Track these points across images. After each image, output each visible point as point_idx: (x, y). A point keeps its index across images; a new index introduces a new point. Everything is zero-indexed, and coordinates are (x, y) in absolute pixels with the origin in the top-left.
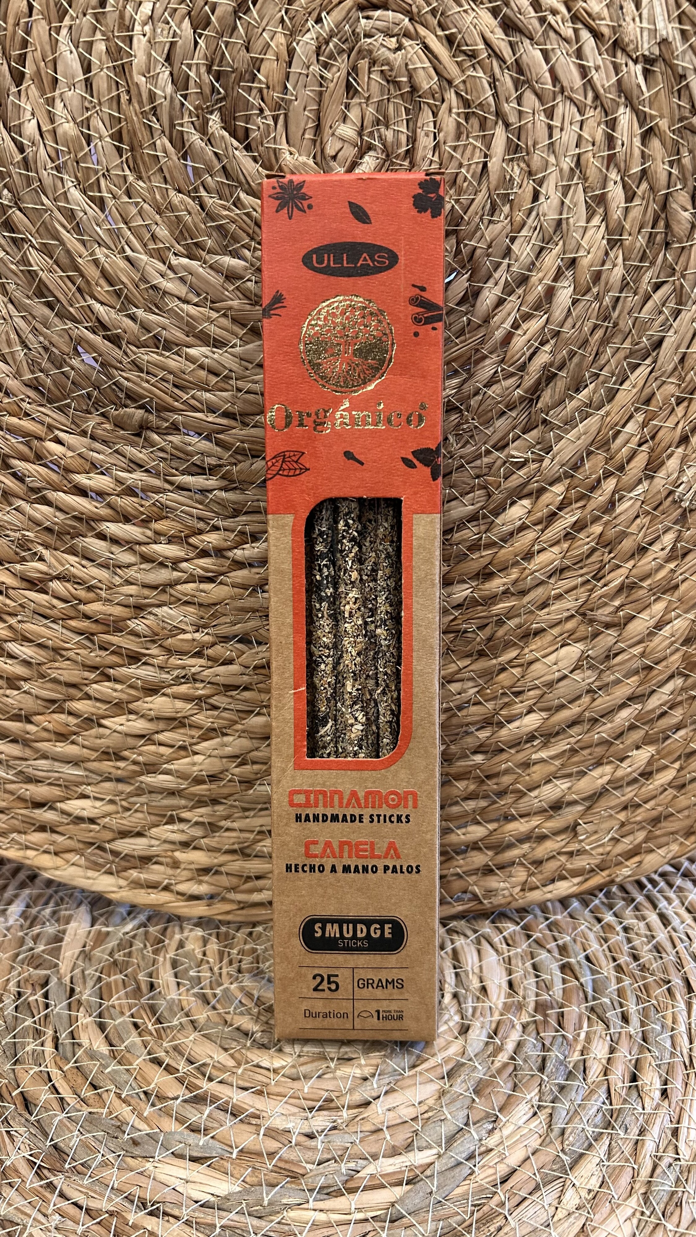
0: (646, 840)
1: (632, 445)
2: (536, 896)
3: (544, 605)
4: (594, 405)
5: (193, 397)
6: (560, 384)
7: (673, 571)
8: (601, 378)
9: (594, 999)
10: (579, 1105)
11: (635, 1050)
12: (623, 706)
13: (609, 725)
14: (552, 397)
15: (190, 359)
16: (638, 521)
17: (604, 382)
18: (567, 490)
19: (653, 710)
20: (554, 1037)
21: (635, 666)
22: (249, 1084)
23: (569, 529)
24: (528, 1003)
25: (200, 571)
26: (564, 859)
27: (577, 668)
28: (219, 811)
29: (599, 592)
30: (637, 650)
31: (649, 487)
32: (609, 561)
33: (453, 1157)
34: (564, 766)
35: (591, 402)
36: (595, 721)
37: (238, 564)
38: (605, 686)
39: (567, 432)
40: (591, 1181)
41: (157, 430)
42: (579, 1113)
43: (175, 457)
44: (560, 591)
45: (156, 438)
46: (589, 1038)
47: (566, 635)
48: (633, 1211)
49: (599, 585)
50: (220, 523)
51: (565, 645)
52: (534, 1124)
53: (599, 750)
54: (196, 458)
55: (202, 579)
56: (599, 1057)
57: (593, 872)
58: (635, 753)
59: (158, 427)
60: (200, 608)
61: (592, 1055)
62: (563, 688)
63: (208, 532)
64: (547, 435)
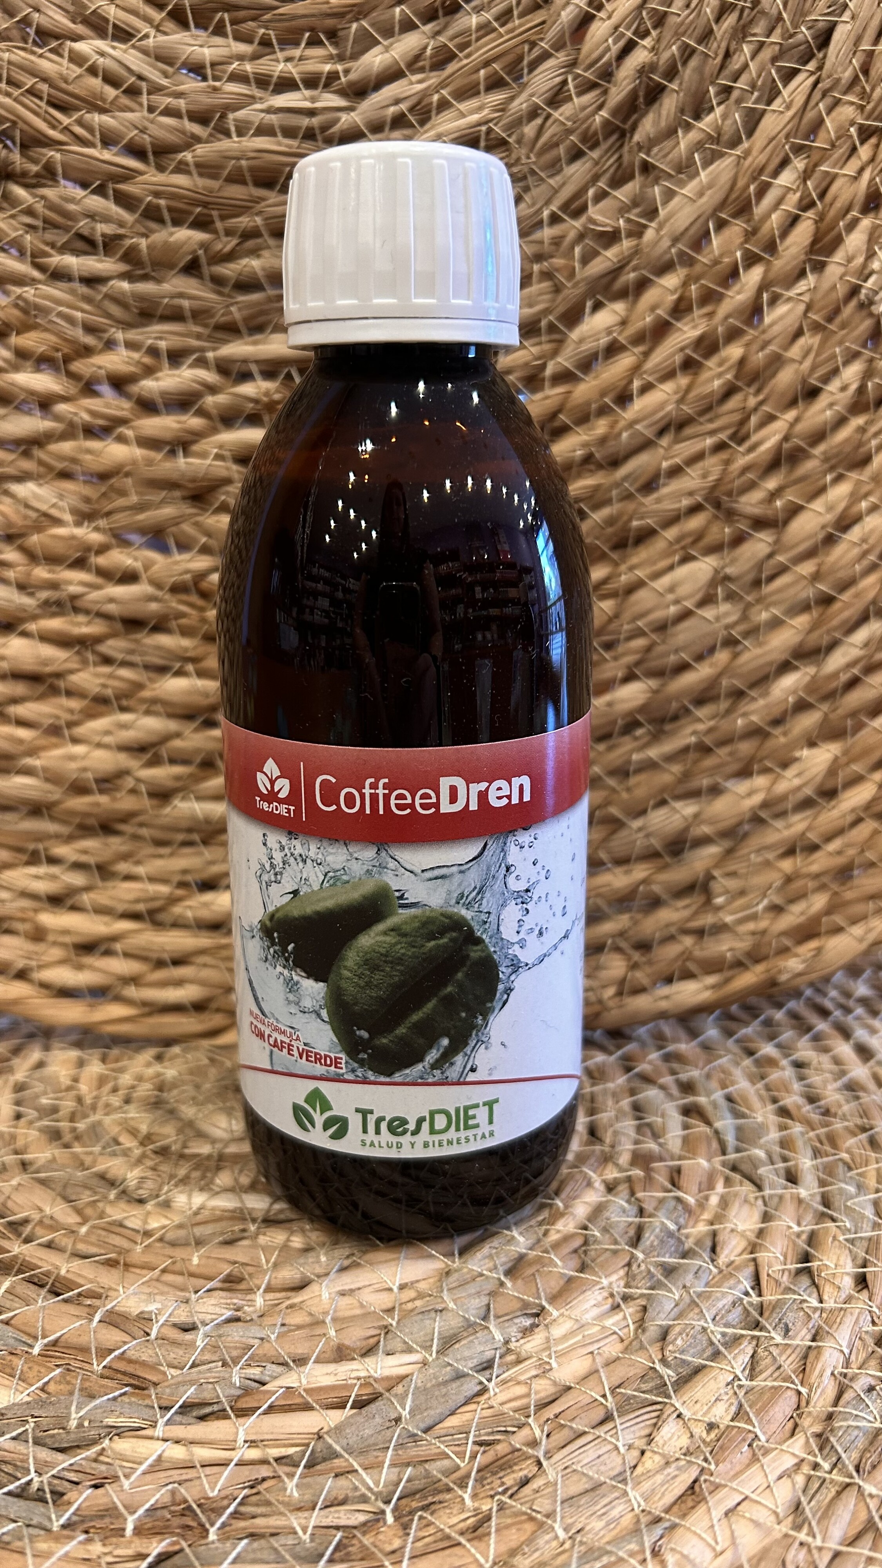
0: (830, 910)
1: (790, 204)
2: (642, 1003)
3: (649, 486)
4: (725, 138)
5: (80, 122)
6: (669, 104)
7: (862, 430)
8: (735, 94)
9: (738, 1150)
10: (699, 1295)
11: (809, 1217)
12: (785, 667)
13: (761, 702)
14: (656, 122)
15: (77, 59)
16: (802, 341)
17: (739, 101)
18: (685, 284)
19: (835, 675)
20: (661, 1201)
21: (803, 595)
22: (93, 1250)
23: (688, 351)
24: (619, 1154)
25: (86, 417)
26: (688, 941)
27: (707, 600)
28: (116, 844)
29: (741, 462)
30: (807, 568)
31: (818, 281)
32: (756, 409)
33: (449, 1364)
34: (686, 776)
35: (719, 135)
36: (738, 695)
37: (148, 406)
38: (753, 632)
39: (682, 184)
40: (714, 1409)
41: (21, 178)
42: (698, 1305)
43: (49, 224)
44: (677, 460)
45: (19, 192)
46: (724, 1203)
47: (689, 540)
48: (796, 1461)
49: (741, 449)
50: (120, 336)
51: (687, 559)
52: (611, 1322)
53: (745, 748)
54: (82, 224)
55: (89, 432)
56: (740, 1228)
57: (739, 965)
58: (805, 752)
59: (24, 174)
60: (85, 482)
61: (730, 1226)
62: (685, 633)
63: (101, 351)
64: (649, 190)
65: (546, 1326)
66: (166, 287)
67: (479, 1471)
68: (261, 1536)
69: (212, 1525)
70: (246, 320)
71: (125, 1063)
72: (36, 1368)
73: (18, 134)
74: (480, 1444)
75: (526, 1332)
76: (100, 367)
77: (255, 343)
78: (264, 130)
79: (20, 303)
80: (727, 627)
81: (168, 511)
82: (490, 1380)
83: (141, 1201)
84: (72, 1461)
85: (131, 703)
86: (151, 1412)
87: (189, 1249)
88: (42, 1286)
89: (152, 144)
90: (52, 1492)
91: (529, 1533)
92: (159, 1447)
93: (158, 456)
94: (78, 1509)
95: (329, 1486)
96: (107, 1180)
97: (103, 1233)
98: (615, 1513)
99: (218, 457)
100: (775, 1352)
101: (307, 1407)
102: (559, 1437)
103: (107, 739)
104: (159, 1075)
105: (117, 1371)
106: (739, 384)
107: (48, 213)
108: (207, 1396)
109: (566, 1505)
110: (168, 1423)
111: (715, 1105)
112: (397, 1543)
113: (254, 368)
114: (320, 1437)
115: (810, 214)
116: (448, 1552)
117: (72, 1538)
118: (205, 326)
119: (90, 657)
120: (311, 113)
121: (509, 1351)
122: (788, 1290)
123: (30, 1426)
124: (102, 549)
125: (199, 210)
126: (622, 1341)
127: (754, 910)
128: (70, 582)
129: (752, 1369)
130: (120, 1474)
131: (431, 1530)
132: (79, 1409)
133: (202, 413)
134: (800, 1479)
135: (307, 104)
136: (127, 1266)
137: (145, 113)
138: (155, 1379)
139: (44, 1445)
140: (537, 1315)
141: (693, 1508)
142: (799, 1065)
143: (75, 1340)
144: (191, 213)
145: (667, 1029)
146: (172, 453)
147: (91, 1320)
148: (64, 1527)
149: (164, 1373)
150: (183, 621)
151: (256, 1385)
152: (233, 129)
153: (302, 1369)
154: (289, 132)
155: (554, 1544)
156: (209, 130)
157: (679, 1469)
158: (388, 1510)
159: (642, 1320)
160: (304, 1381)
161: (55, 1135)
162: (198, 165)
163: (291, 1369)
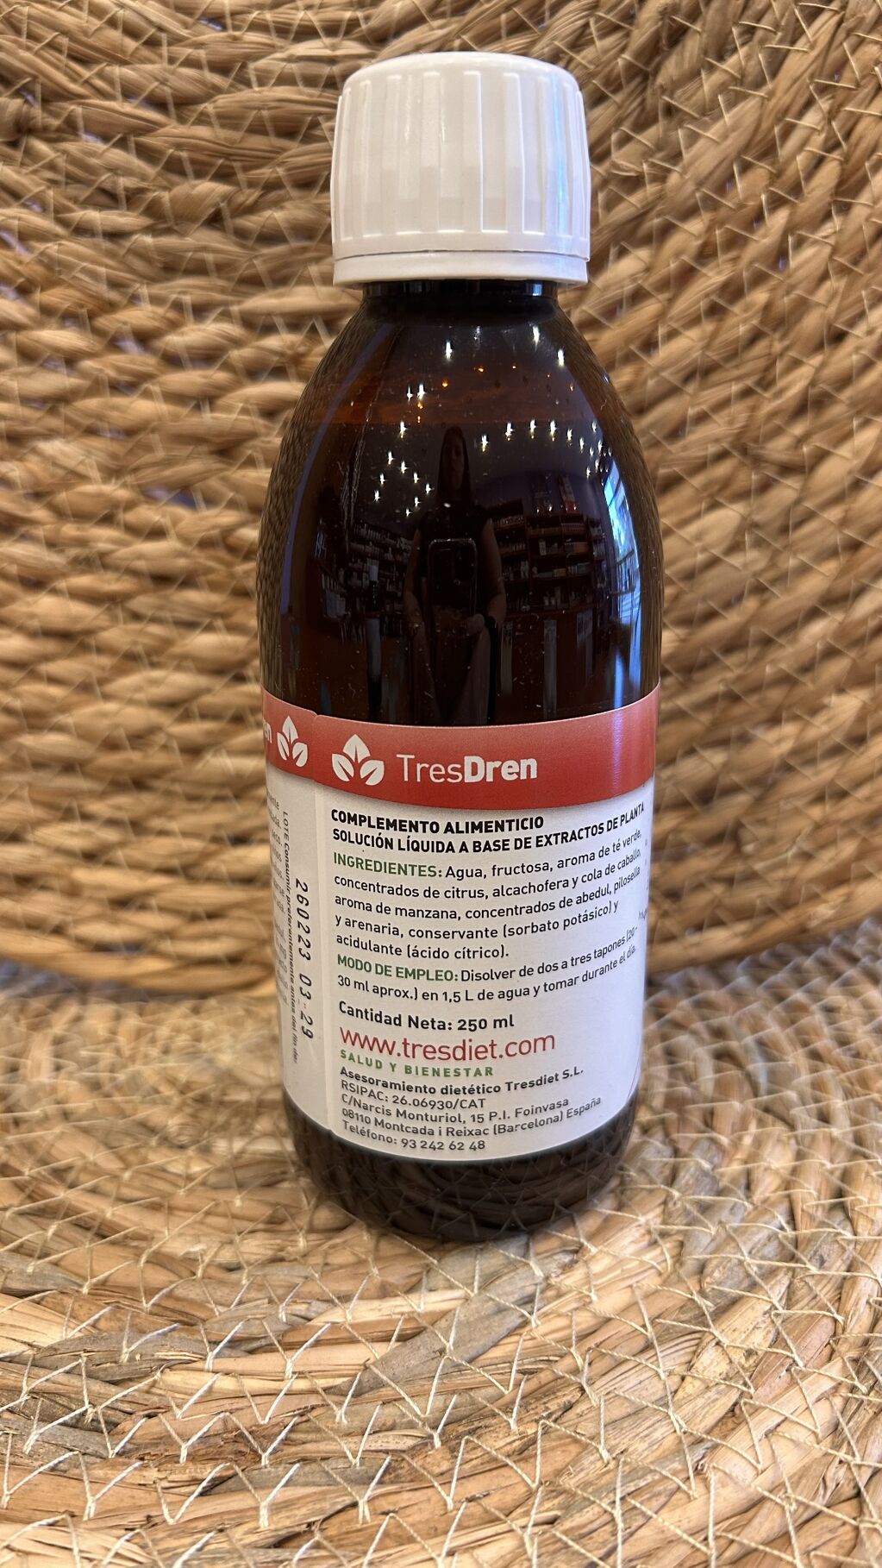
0: (861, 856)
1: (815, 146)
2: (672, 951)
3: (676, 433)
4: (749, 79)
5: (100, 75)
6: (692, 46)
8: (759, 34)
9: (770, 1092)
10: (735, 1230)
11: (842, 1154)
12: (813, 614)
13: (790, 650)
14: (679, 64)
15: (96, 12)
16: (828, 285)
17: (762, 42)
18: (710, 229)
19: (864, 621)
20: (695, 1143)
21: (831, 541)
22: (137, 1194)
23: (714, 297)
24: (653, 1096)
25: (112, 373)
26: (718, 890)
27: (735, 547)
28: (148, 800)
29: (767, 408)
30: (834, 514)
31: (844, 223)
32: (781, 355)
33: (491, 1299)
34: (715, 725)
35: (743, 76)
36: (767, 642)
37: (173, 361)
38: (781, 579)
39: (706, 127)
40: (752, 1337)
41: (43, 133)
42: (733, 1239)
43: (71, 179)
44: (704, 407)
45: (41, 147)
46: (758, 1143)
47: (716, 488)
48: (833, 1384)
49: (767, 395)
50: (144, 290)
51: (714, 506)
52: (650, 1257)
53: (775, 695)
54: (105, 178)
55: (116, 387)
56: (775, 1165)
57: (769, 912)
58: (834, 700)
59: (46, 129)
60: (112, 439)
61: (764, 1164)
62: (712, 581)
63: (125, 307)
64: (673, 133)
65: (586, 1262)
66: (189, 241)
67: (523, 1398)
68: (313, 1460)
69: (264, 1451)
70: (271, 272)
71: (163, 1015)
72: (87, 1306)
73: (38, 89)
74: (524, 1372)
75: (566, 1268)
76: (125, 323)
77: (281, 295)
78: (285, 80)
79: (46, 260)
80: (756, 575)
81: (194, 466)
82: (531, 1313)
83: (182, 1147)
84: (125, 1393)
85: (162, 659)
86: (201, 1346)
87: (232, 1192)
88: (88, 1229)
89: (172, 95)
90: (106, 1422)
91: (574, 1454)
92: (208, 1380)
93: (184, 411)
94: (132, 1438)
95: (377, 1413)
96: (148, 1128)
97: (145, 1178)
98: (657, 1435)
99: (244, 411)
100: (811, 1282)
101: (352, 1341)
102: (600, 1366)
103: (138, 696)
104: (195, 1026)
105: (166, 1308)
106: (765, 329)
107: (70, 168)
108: (255, 1330)
109: (609, 1428)
110: (218, 1356)
111: (746, 1049)
112: (445, 1466)
113: (278, 321)
114: (366, 1368)
115: (836, 155)
116: (495, 1473)
117: (128, 1465)
118: (229, 279)
119: (120, 614)
120: (332, 61)
121: (549, 1286)
122: (822, 1224)
123: (82, 1361)
124: (130, 506)
125: (220, 161)
126: (660, 1274)
127: (783, 857)
128: (97, 540)
129: (789, 1299)
130: (173, 1404)
131: (479, 1453)
132: (130, 1343)
133: (227, 366)
134: (838, 1402)
135: (328, 52)
136: (171, 1209)
137: (166, 65)
138: (203, 1316)
139: (97, 1378)
140: (576, 1252)
141: (733, 1429)
142: (830, 1010)
143: (122, 1279)
144: (211, 165)
145: (697, 976)
146: (198, 408)
147: (138, 1261)
148: (119, 1454)
149: (212, 1310)
150: (212, 577)
151: (303, 1321)
152: (253, 79)
153: (346, 1305)
154: (310, 81)
155: (599, 1464)
156: (230, 80)
157: (719, 1392)
158: (436, 1435)
159: (680, 1254)
160: (349, 1317)
161: (95, 1086)
162: (220, 116)
163: (336, 1305)
